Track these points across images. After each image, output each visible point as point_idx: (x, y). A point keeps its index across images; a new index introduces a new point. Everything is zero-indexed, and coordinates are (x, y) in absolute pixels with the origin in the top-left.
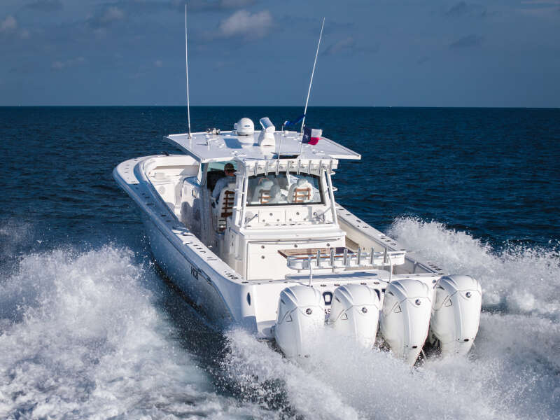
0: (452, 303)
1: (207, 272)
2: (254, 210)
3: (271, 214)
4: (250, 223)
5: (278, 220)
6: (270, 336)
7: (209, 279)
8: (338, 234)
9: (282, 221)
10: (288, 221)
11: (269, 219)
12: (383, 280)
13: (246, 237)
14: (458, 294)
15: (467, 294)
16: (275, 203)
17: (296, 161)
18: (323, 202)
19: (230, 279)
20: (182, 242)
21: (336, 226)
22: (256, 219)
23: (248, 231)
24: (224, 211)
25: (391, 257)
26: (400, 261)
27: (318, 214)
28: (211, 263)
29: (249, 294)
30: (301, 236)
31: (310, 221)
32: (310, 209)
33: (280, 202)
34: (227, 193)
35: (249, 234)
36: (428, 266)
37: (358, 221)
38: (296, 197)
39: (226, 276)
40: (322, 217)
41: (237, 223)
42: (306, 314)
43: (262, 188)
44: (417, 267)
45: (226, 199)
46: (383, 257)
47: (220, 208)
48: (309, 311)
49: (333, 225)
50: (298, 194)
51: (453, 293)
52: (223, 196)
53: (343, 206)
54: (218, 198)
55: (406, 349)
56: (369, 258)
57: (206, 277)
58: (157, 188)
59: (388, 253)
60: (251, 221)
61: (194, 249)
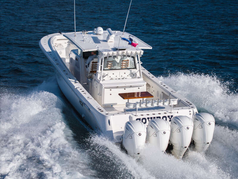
0: (202, 127)
1: (88, 105)
2: (106, 72)
3: (113, 74)
4: (104, 78)
5: (116, 76)
6: (120, 141)
7: (89, 109)
8: (143, 83)
9: (118, 77)
10: (120, 76)
11: (112, 76)
12: (168, 111)
13: (103, 86)
14: (205, 123)
15: (209, 123)
16: (115, 68)
17: (125, 51)
18: (135, 68)
19: (99, 111)
20: (75, 87)
21: (142, 79)
22: (107, 76)
23: (104, 82)
24: (91, 70)
25: (172, 101)
26: (175, 103)
27: (134, 73)
28: (89, 101)
29: (109, 120)
30: (127, 85)
31: (130, 76)
32: (131, 71)
33: (117, 68)
34: (93, 62)
35: (105, 84)
36: (185, 101)
37: (149, 73)
38: (123, 63)
39: (97, 110)
40: (135, 75)
41: (98, 78)
42: (138, 135)
43: (108, 60)
44: (180, 102)
45: (93, 65)
46: (168, 102)
47: (89, 69)
48: (140, 134)
49: (141, 79)
50: (124, 62)
51: (203, 123)
52: (91, 64)
53: (144, 68)
54: (89, 64)
55: (182, 148)
56: (162, 102)
57: (88, 108)
58: (58, 52)
59: (171, 100)
60: (105, 77)
61: (80, 91)
